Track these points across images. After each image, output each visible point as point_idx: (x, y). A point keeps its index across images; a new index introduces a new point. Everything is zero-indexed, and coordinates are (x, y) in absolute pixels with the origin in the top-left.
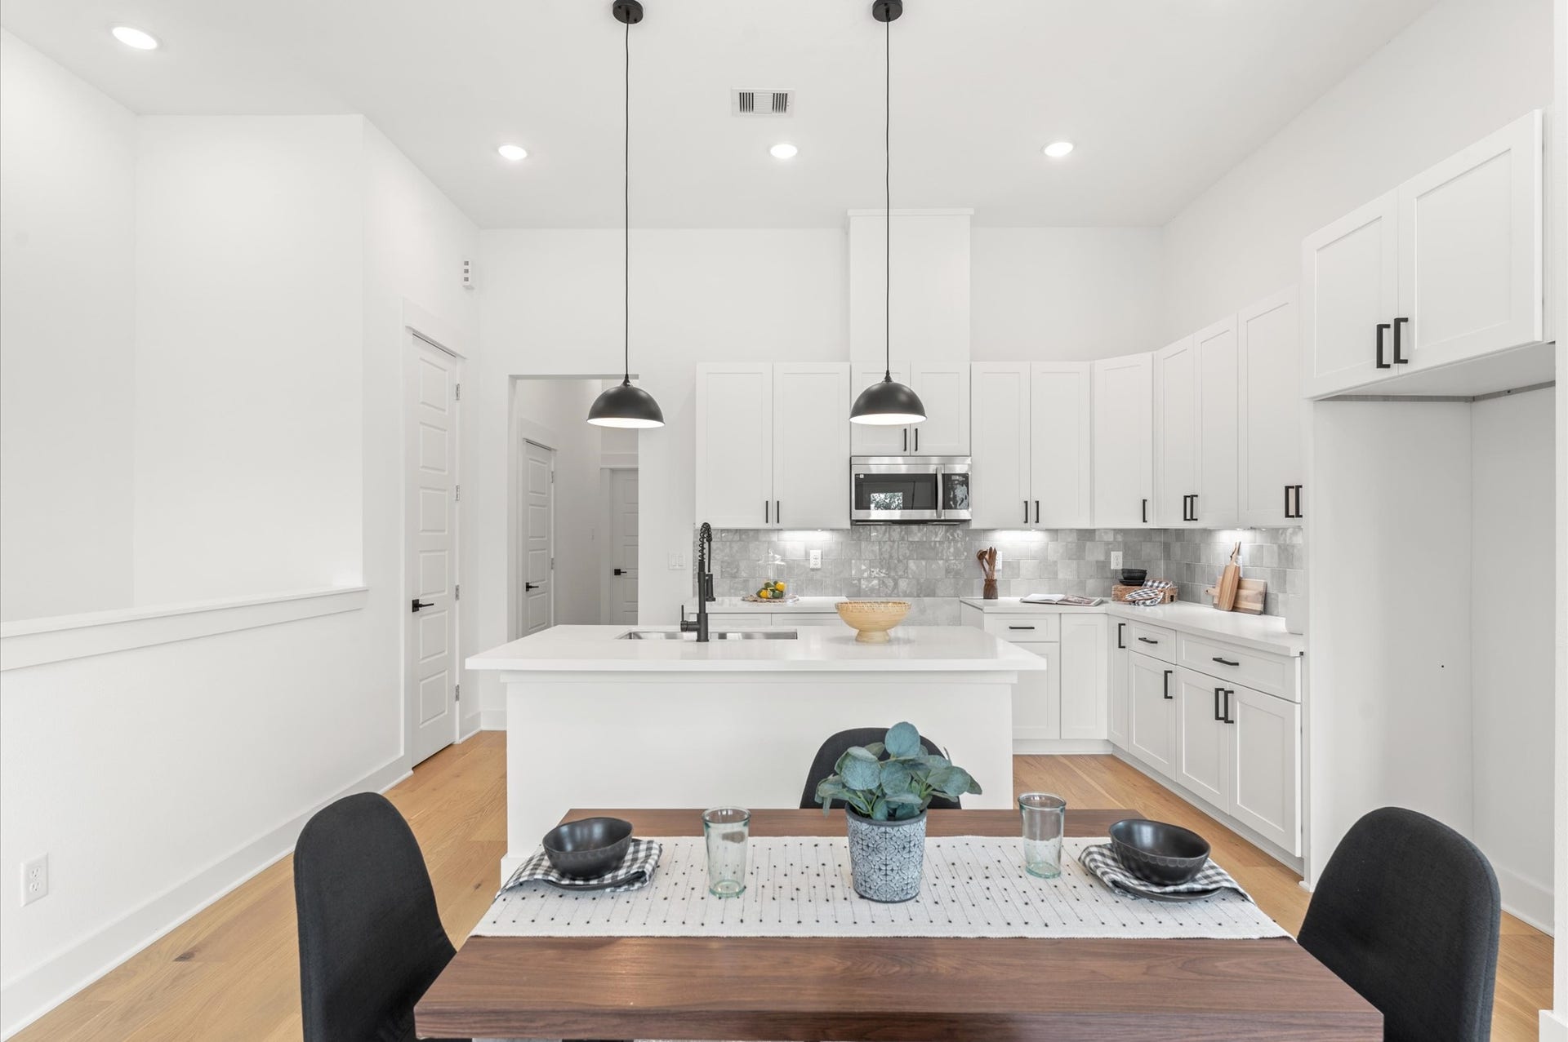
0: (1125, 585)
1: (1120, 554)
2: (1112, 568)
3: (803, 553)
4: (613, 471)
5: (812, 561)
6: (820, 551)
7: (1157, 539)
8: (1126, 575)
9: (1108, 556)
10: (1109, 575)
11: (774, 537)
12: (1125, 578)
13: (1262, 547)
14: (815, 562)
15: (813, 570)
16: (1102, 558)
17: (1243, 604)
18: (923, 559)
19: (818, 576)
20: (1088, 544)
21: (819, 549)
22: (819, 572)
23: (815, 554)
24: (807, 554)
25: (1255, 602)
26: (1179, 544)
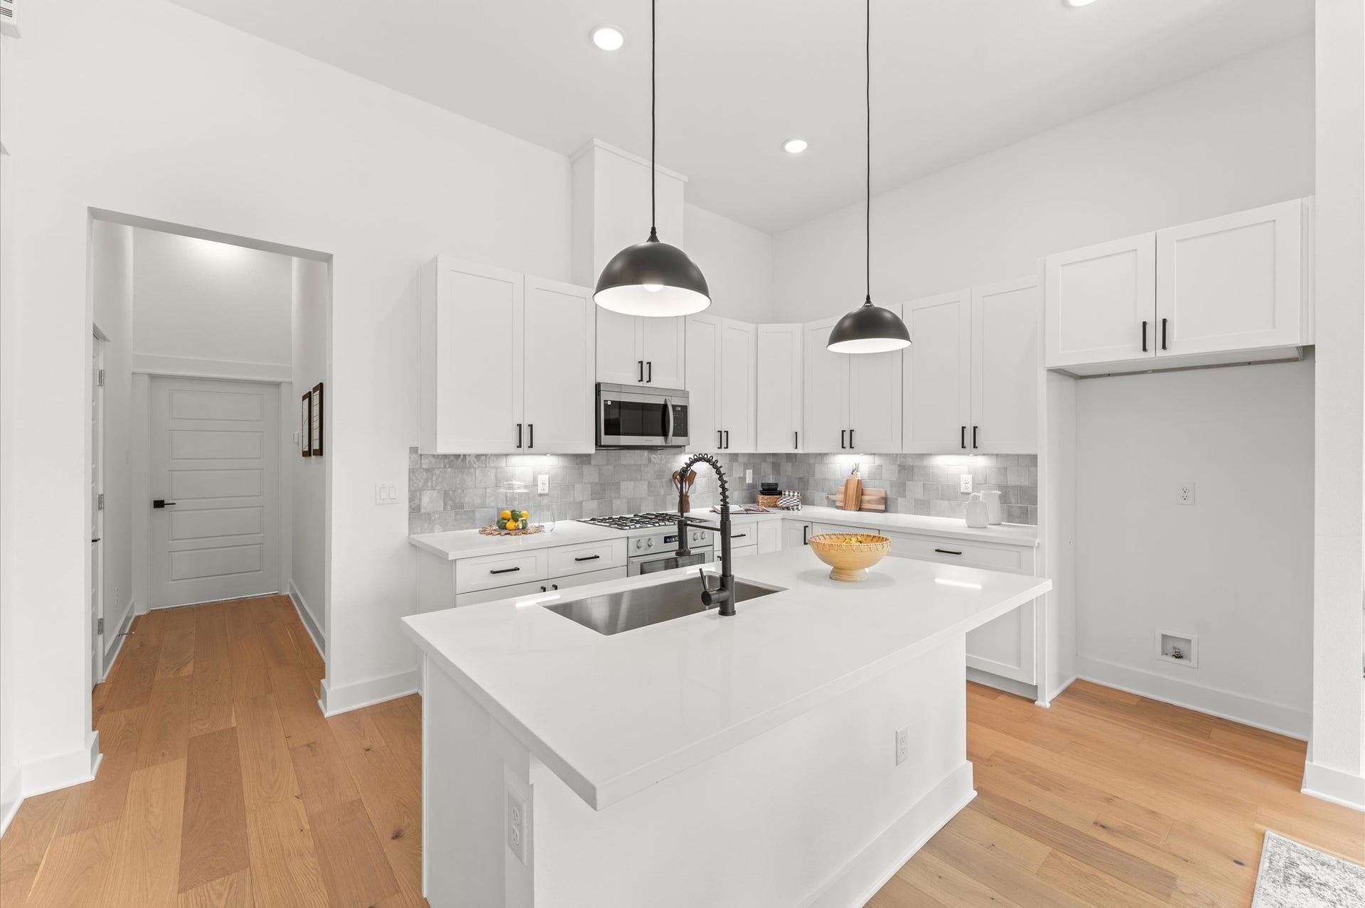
0: (764, 495)
1: (751, 471)
2: (747, 482)
3: (532, 479)
4: (153, 377)
5: (540, 487)
6: (547, 476)
7: (769, 460)
8: (765, 487)
9: (745, 474)
10: (745, 487)
11: (503, 463)
12: (764, 490)
13: (881, 466)
14: (543, 487)
15: (541, 495)
16: (742, 475)
17: (866, 506)
18: (632, 480)
19: (545, 501)
20: (735, 464)
21: (547, 474)
22: (546, 497)
23: (543, 480)
24: (535, 480)
25: (880, 504)
26: (790, 464)
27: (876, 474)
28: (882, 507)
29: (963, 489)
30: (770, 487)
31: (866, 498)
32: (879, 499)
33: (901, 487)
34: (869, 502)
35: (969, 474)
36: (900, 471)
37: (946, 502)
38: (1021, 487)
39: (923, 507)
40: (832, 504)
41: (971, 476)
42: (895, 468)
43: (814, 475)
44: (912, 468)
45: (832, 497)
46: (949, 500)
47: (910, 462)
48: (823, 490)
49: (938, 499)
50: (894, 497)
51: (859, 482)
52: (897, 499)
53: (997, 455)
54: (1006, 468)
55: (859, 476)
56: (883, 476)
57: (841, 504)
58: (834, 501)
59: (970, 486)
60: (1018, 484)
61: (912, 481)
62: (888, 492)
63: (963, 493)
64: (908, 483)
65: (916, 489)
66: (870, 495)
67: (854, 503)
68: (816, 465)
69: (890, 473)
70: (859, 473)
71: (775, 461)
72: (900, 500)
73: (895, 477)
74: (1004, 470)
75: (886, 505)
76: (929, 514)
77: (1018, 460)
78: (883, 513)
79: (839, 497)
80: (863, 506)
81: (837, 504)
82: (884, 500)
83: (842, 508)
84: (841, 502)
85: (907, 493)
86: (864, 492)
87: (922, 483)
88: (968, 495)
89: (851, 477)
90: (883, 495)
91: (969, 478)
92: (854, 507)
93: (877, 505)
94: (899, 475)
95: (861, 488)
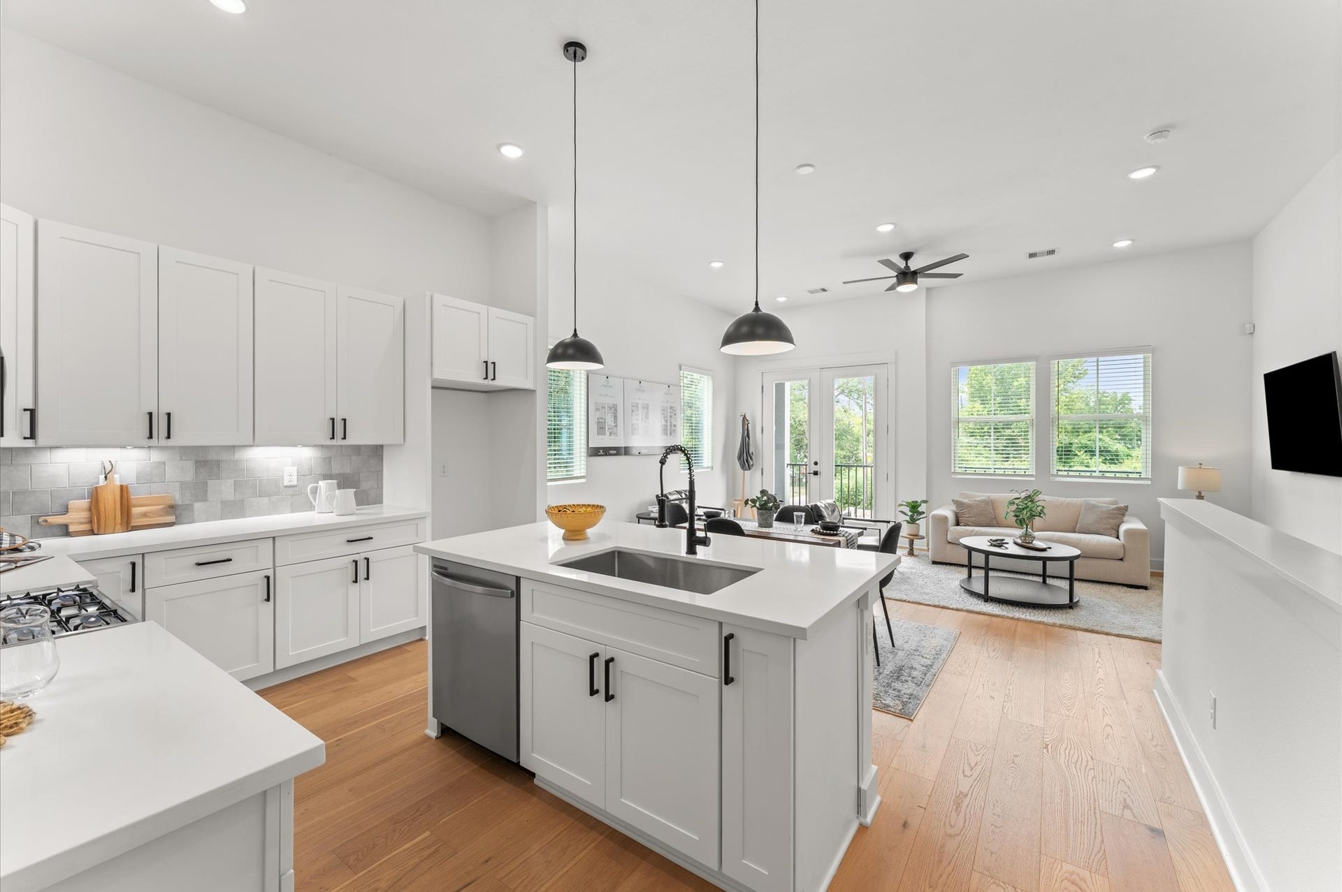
13: (163, 462)
17: (138, 522)
25: (164, 516)
27: (153, 475)
28: (171, 519)
29: (286, 483)
31: (135, 511)
32: (163, 509)
33: (200, 491)
34: (145, 515)
35: (293, 465)
36: (197, 468)
37: (266, 500)
38: (344, 474)
39: (233, 509)
41: (296, 468)
42: (189, 465)
44: (218, 463)
45: (57, 518)
46: (269, 496)
47: (212, 456)
49: (256, 497)
50: (187, 502)
51: (123, 490)
52: (192, 505)
53: (322, 446)
54: (330, 459)
55: (117, 479)
56: (166, 477)
57: (85, 526)
58: (66, 526)
59: (295, 478)
61: (219, 479)
62: (178, 497)
63: (286, 486)
64: (210, 483)
65: (223, 488)
66: (144, 505)
69: (180, 471)
70: (116, 476)
72: (197, 505)
73: (189, 476)
74: (328, 460)
75: (174, 513)
77: (341, 451)
78: (172, 526)
79: (77, 515)
80: (134, 522)
81: (71, 529)
82: (172, 508)
83: (92, 532)
84: (86, 523)
85: (210, 495)
86: (133, 502)
87: (232, 480)
88: (292, 489)
89: (102, 482)
90: (170, 502)
91: (294, 470)
92: (118, 526)
93: (162, 518)
94: (196, 472)
95: (125, 497)
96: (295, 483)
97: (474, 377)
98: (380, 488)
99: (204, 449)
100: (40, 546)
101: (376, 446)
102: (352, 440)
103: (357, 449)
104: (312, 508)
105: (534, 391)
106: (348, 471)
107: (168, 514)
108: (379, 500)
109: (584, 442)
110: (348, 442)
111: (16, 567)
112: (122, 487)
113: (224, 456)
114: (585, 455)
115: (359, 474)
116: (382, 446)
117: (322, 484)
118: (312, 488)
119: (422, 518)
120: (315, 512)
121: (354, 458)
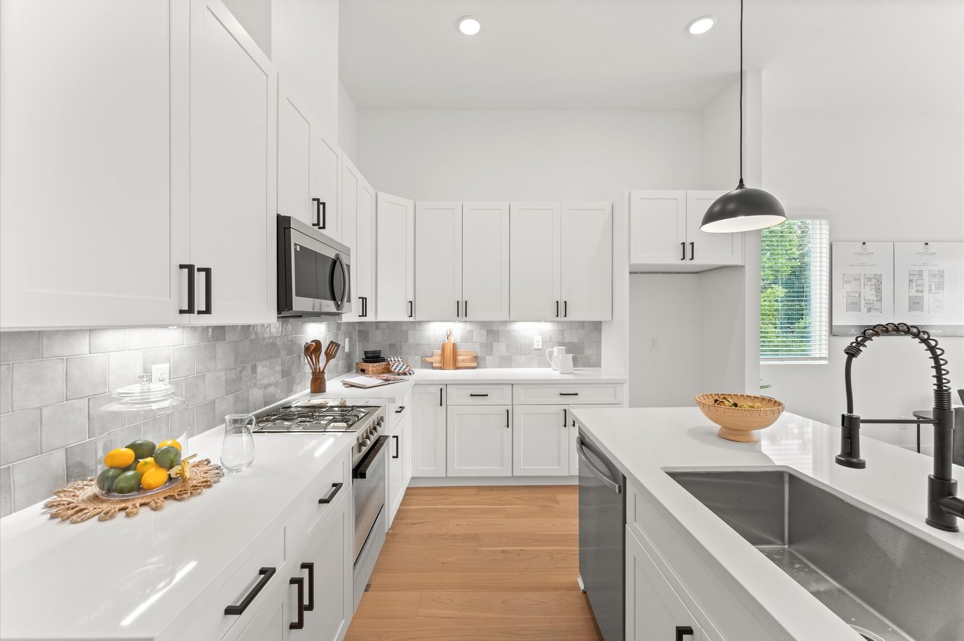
27: (468, 338)
28: (474, 364)
29: (535, 347)
30: (375, 355)
31: (459, 358)
32: (472, 358)
33: (489, 348)
34: (463, 361)
35: (539, 335)
36: (487, 335)
37: (523, 357)
38: (572, 343)
39: (506, 362)
40: (431, 366)
42: (484, 332)
43: (406, 341)
44: (497, 331)
45: (429, 360)
46: (525, 355)
47: (494, 328)
48: (417, 354)
49: (518, 355)
50: (483, 355)
51: (454, 345)
52: (486, 358)
54: (563, 331)
55: (453, 340)
56: (474, 339)
57: (439, 365)
58: (432, 363)
59: (540, 344)
60: (571, 341)
61: (498, 342)
62: (478, 352)
63: (535, 349)
64: (494, 344)
65: (500, 348)
66: (462, 355)
67: (452, 363)
68: (410, 332)
69: (480, 336)
70: (452, 338)
71: (361, 328)
72: (488, 357)
73: (483, 339)
75: (477, 362)
76: (511, 367)
77: (571, 325)
78: (475, 369)
79: (436, 359)
80: (459, 365)
81: (434, 365)
82: (476, 358)
83: (441, 368)
84: (439, 363)
85: (494, 351)
86: (459, 353)
87: (506, 343)
88: (539, 351)
89: (447, 341)
90: (474, 355)
91: (540, 338)
92: (451, 366)
93: (470, 364)
94: (487, 338)
95: (455, 352)
96: (540, 347)
97: (672, 259)
98: (599, 355)
99: (491, 323)
100: (413, 373)
101: (597, 322)
102: (571, 317)
103: (582, 324)
104: (550, 366)
105: (742, 267)
106: (576, 340)
107: (473, 361)
108: (598, 364)
109: (825, 319)
110: (568, 318)
111: (389, 384)
112: (454, 343)
113: (501, 328)
114: (827, 334)
115: (583, 343)
116: (601, 322)
117: (555, 349)
118: (549, 351)
119: (620, 383)
120: (551, 369)
121: (580, 331)
